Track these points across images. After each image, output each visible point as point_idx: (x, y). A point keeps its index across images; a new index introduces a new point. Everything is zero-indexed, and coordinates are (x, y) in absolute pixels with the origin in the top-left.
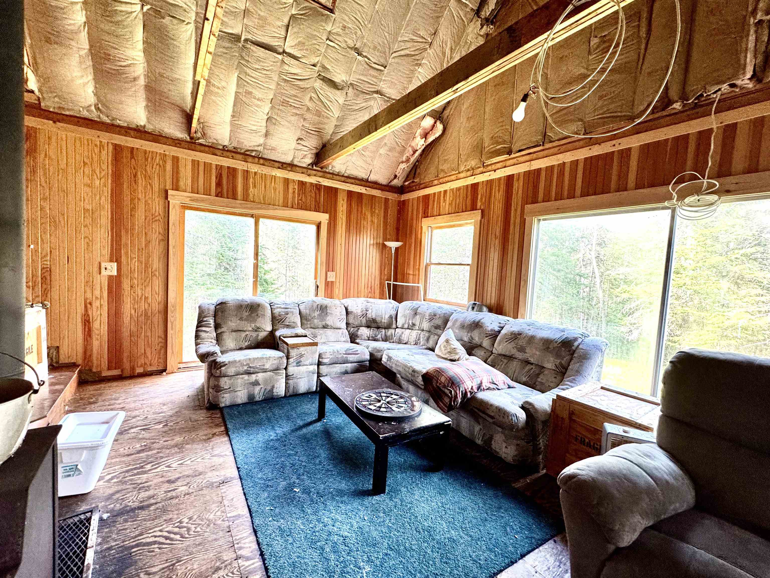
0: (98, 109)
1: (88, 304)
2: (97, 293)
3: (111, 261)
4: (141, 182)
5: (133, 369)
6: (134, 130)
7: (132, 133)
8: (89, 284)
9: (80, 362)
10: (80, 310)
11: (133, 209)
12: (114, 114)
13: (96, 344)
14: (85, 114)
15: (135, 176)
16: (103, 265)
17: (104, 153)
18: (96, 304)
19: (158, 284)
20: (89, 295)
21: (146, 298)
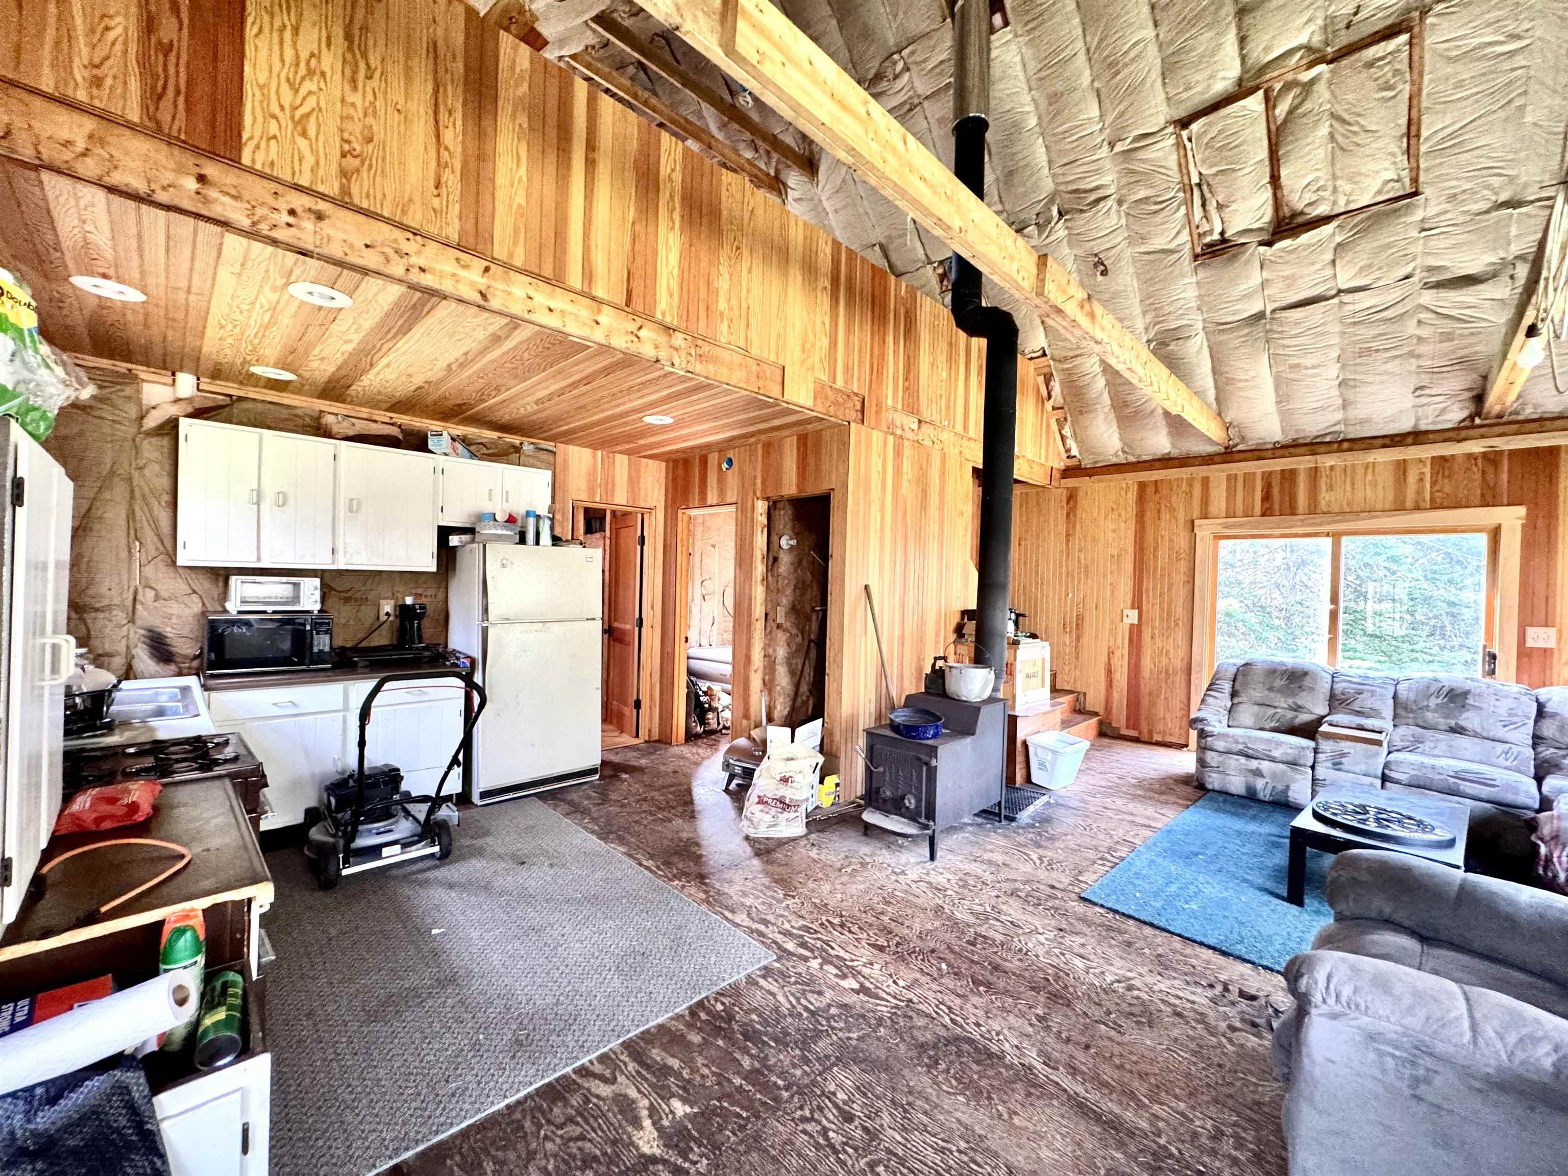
0: (1124, 452)
1: (1111, 653)
2: (1119, 642)
3: (1133, 608)
4: (1165, 516)
5: (1151, 733)
6: (1159, 460)
7: (1157, 464)
8: (1113, 631)
9: (1102, 712)
10: (1104, 658)
11: (1156, 548)
12: (1138, 451)
13: (1116, 696)
14: (1115, 460)
15: (1159, 511)
16: (1126, 612)
17: (1130, 494)
18: (1118, 654)
19: (1180, 635)
20: (1112, 643)
21: (1168, 652)
